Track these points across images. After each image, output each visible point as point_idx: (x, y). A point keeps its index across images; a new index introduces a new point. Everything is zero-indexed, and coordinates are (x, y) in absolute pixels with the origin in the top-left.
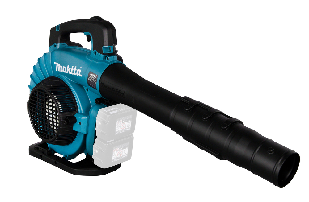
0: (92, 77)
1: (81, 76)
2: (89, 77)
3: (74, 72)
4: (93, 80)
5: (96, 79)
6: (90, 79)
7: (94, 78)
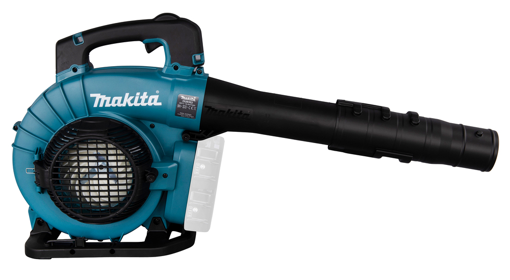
0: (187, 102)
1: (160, 104)
2: (180, 103)
3: (143, 101)
4: (188, 106)
5: (196, 103)
6: (182, 105)
7: (190, 102)
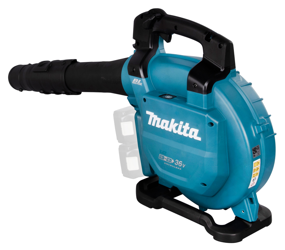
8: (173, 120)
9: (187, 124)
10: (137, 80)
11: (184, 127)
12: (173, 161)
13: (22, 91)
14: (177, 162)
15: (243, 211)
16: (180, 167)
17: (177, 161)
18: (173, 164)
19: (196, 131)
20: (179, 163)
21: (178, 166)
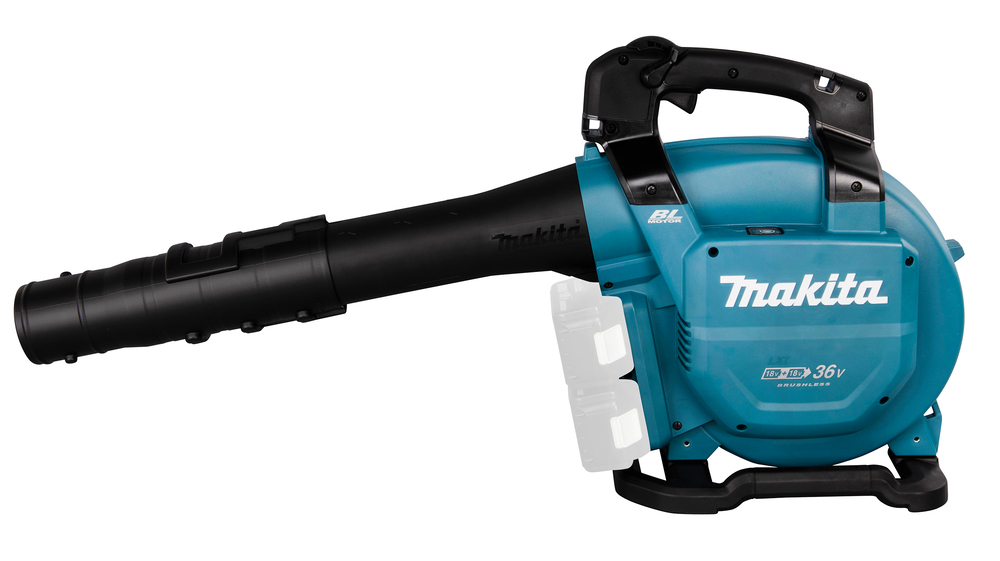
8: (808, 278)
9: (851, 277)
10: (667, 211)
11: (840, 285)
12: (808, 372)
13: (75, 360)
14: (821, 372)
15: (916, 439)
16: (828, 380)
17: (821, 368)
18: (810, 379)
19: (876, 285)
20: (827, 371)
21: (823, 379)
